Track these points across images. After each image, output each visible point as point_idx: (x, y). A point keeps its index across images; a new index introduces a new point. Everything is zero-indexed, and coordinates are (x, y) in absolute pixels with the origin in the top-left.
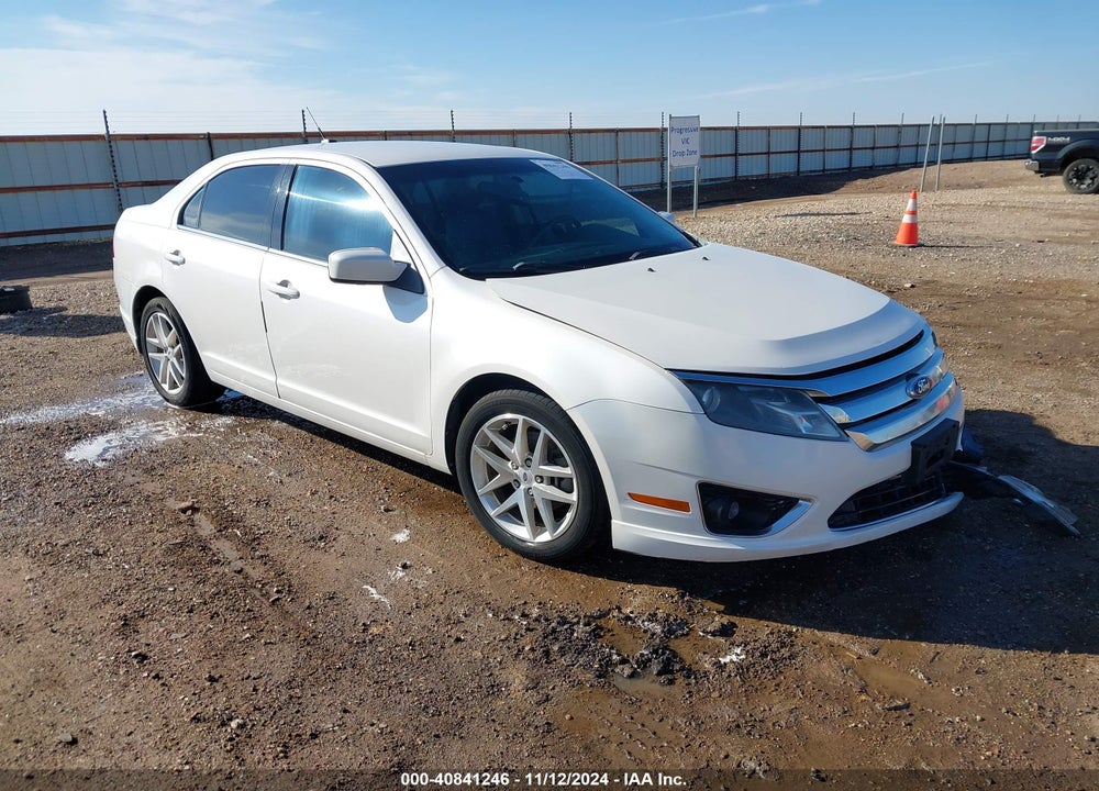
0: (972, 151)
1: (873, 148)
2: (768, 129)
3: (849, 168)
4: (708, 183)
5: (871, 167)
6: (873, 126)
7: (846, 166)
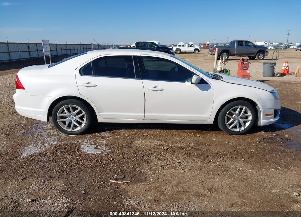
0: (81, 51)
1: (61, 50)
2: (36, 44)
3: (57, 55)
4: (23, 60)
5: (62, 55)
6: (60, 44)
7: (56, 55)
